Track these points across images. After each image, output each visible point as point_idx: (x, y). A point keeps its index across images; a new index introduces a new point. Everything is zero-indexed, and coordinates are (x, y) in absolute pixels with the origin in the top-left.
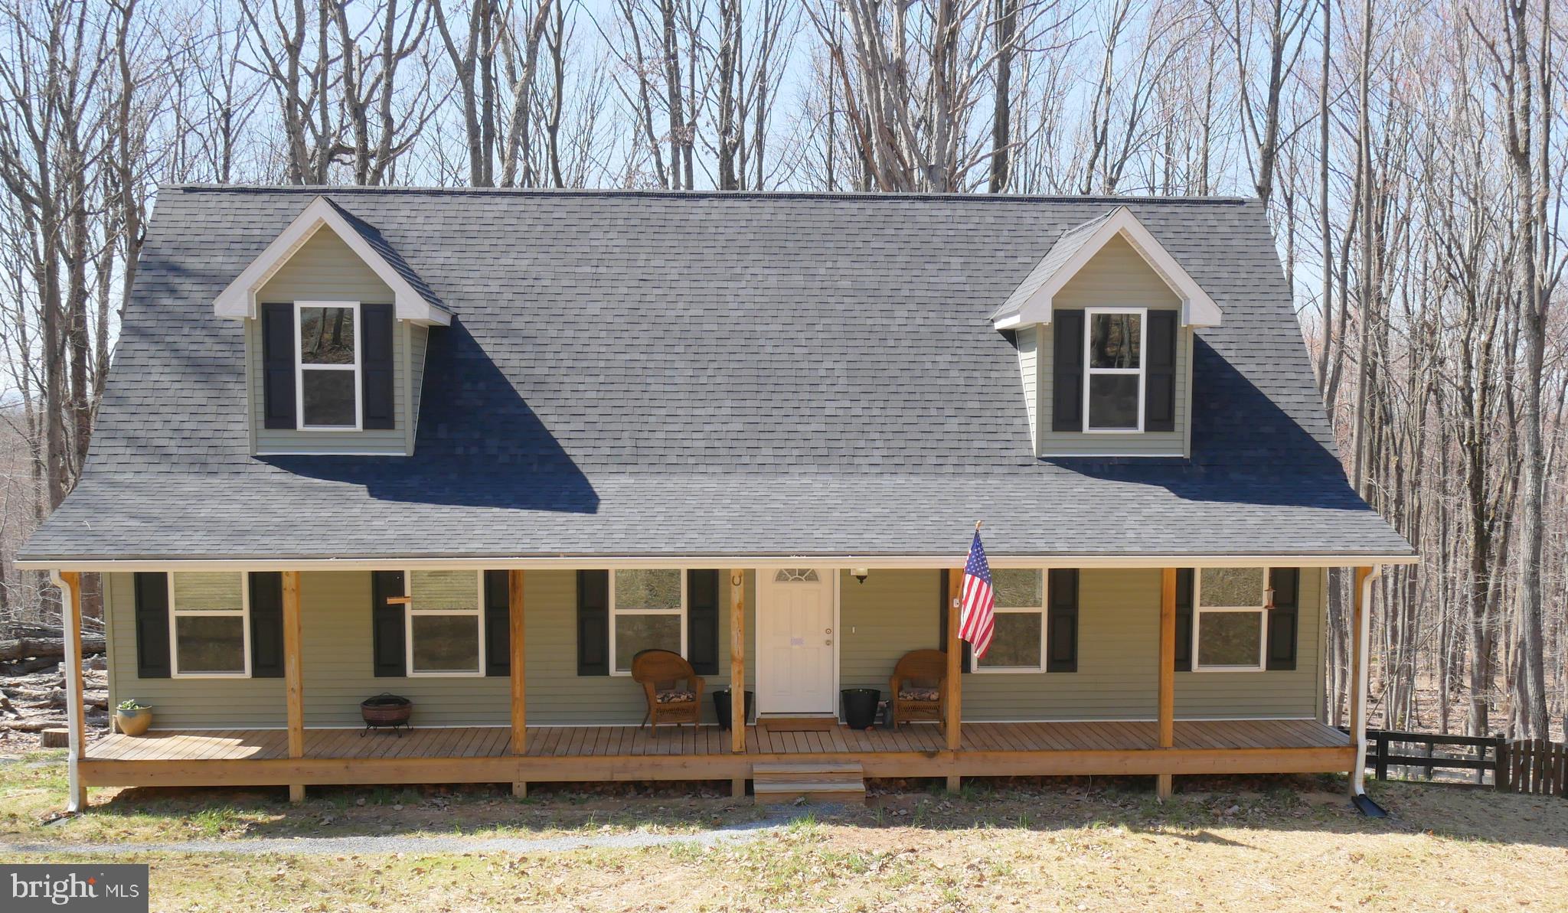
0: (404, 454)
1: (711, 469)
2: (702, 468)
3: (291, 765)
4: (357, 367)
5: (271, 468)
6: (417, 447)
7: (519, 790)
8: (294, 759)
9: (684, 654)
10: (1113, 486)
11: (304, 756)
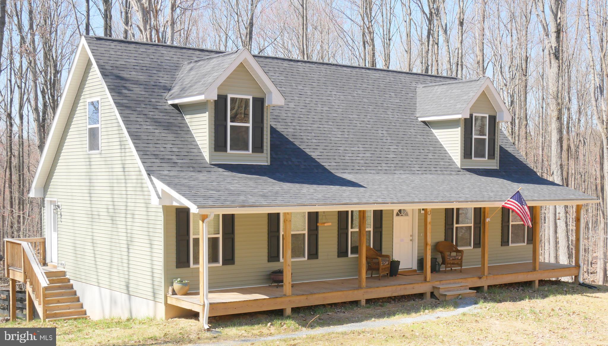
0: (267, 164)
1: (372, 172)
2: (368, 171)
3: (287, 299)
4: (250, 125)
5: (221, 170)
6: (271, 161)
7: (363, 303)
8: (289, 296)
9: (372, 247)
10: (484, 179)
11: (292, 294)
